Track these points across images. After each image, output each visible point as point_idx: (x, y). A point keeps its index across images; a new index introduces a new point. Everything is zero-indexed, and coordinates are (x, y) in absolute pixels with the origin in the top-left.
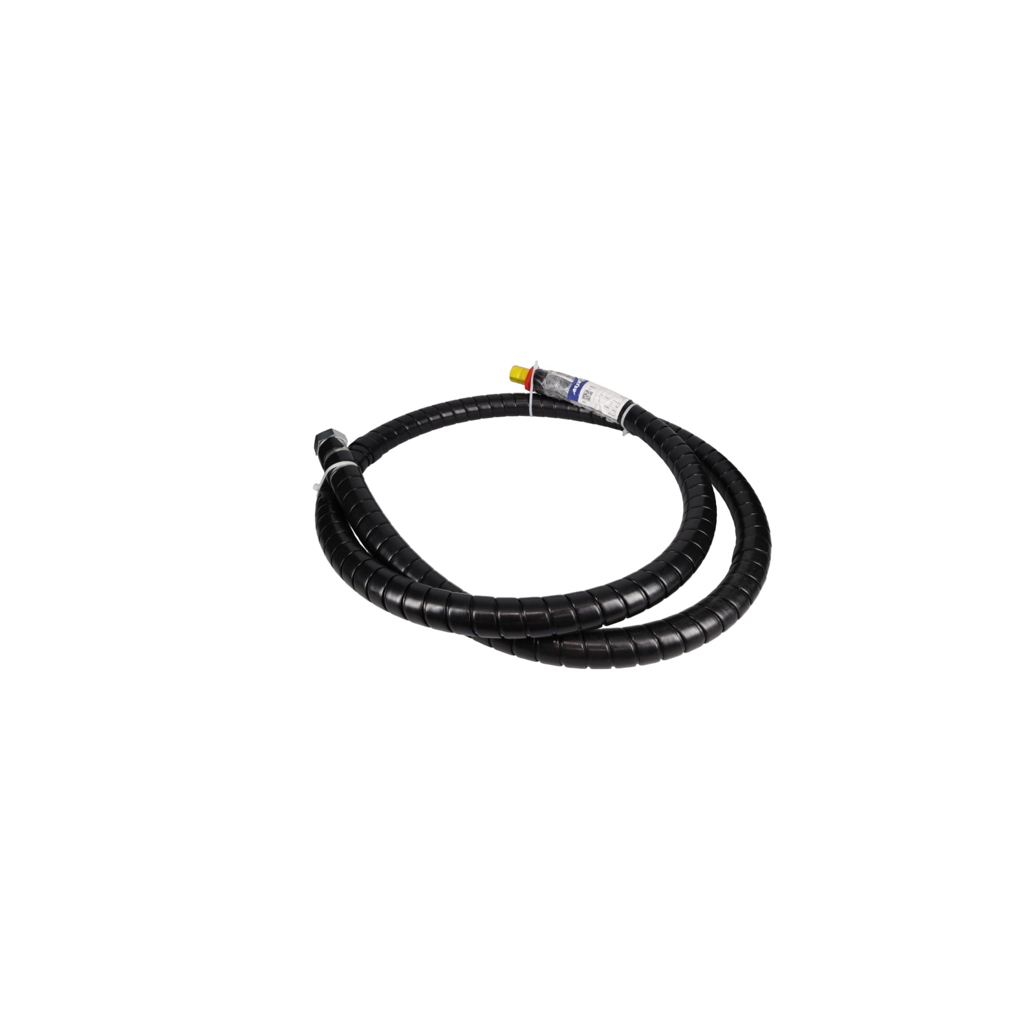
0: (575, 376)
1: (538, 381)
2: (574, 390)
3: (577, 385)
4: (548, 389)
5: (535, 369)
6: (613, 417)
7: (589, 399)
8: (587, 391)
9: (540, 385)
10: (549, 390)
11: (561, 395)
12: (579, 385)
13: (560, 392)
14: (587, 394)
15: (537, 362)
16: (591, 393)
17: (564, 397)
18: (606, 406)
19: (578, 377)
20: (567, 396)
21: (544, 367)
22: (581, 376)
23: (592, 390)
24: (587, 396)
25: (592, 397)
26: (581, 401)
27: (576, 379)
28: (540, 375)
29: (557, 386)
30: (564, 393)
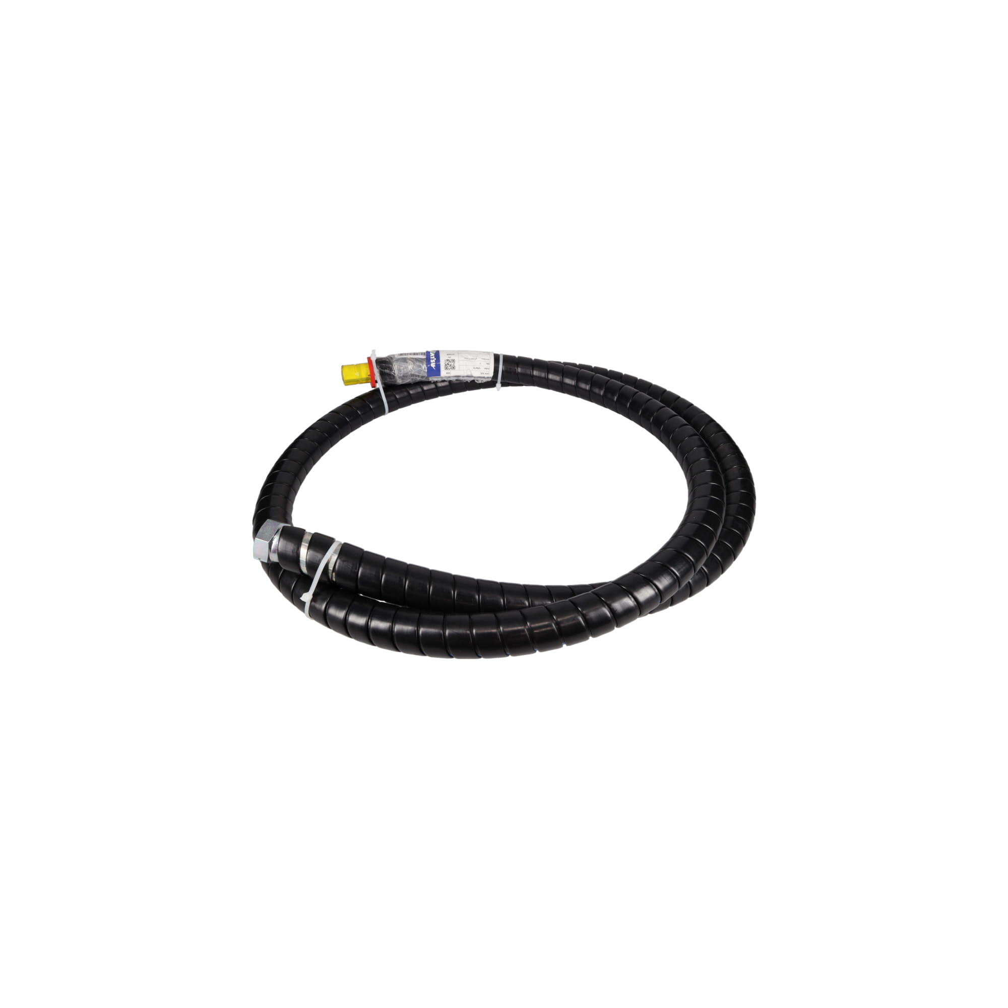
0: (425, 351)
1: (387, 371)
2: (433, 365)
3: (432, 358)
4: (402, 375)
5: (374, 360)
6: (486, 376)
7: (454, 368)
8: (447, 360)
9: (390, 375)
10: (404, 376)
11: (418, 376)
12: (434, 357)
13: (417, 374)
14: (450, 364)
15: (374, 351)
16: (453, 361)
17: (423, 377)
18: (475, 367)
19: (429, 350)
20: (426, 375)
21: (383, 354)
22: (432, 348)
23: (453, 357)
24: (450, 365)
25: (456, 365)
26: (444, 373)
27: (428, 353)
28: (384, 364)
29: (410, 367)
30: (422, 372)
